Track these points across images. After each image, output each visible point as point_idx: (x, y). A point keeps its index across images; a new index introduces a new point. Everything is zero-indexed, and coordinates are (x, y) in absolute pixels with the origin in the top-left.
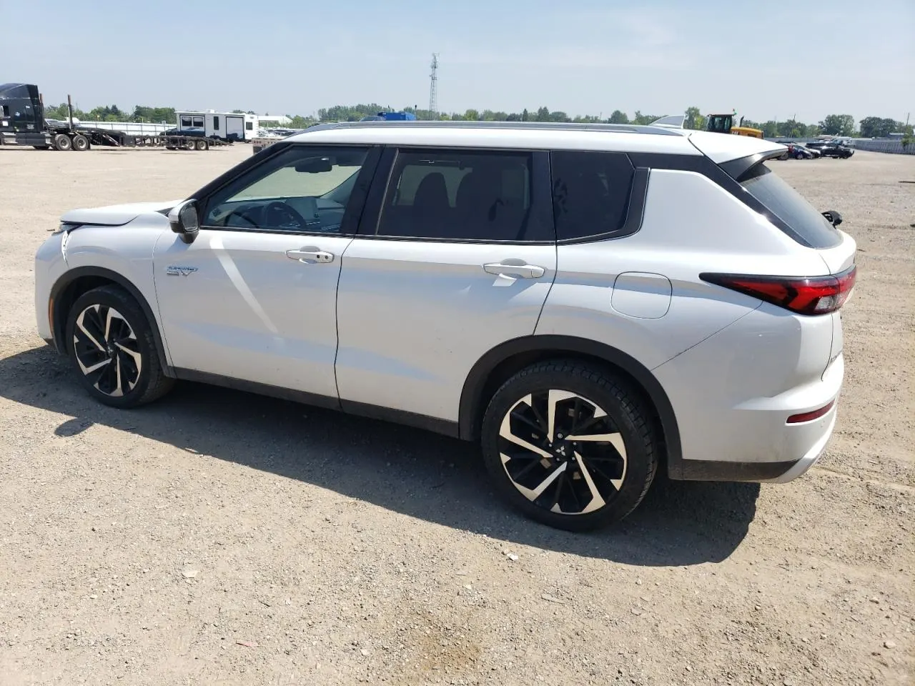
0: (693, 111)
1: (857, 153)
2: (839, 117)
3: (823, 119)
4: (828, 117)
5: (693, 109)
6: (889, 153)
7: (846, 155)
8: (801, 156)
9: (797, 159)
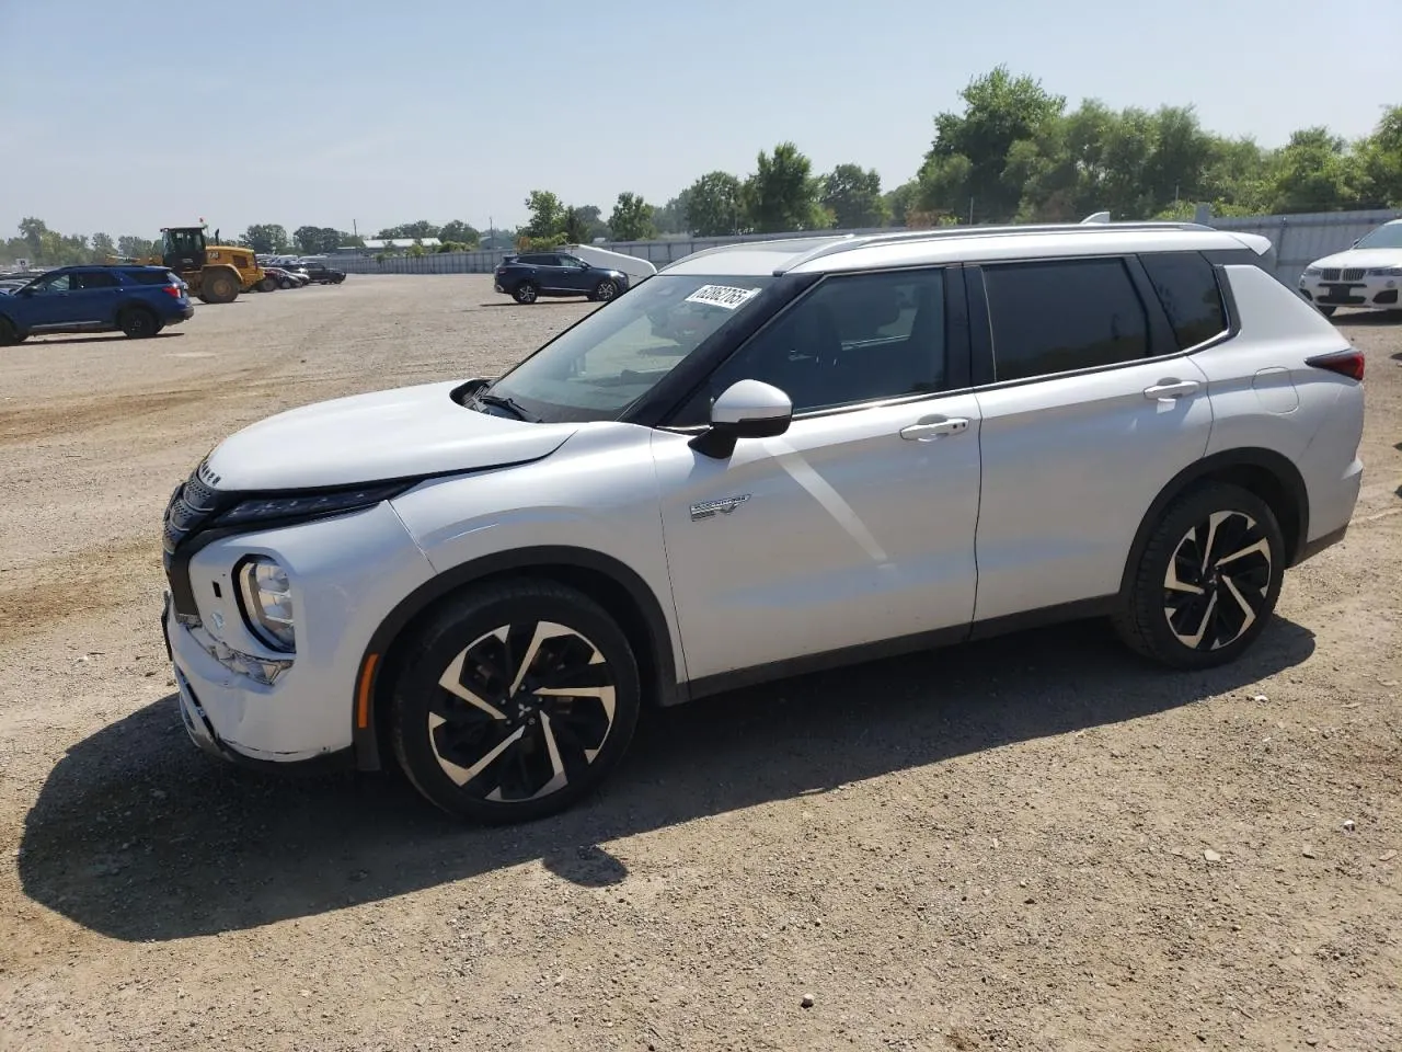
0: (33, 225)
1: (349, 277)
2: (265, 227)
3: (244, 232)
4: (251, 228)
5: (32, 221)
6: (363, 273)
7: (337, 278)
8: (286, 284)
9: (282, 288)
